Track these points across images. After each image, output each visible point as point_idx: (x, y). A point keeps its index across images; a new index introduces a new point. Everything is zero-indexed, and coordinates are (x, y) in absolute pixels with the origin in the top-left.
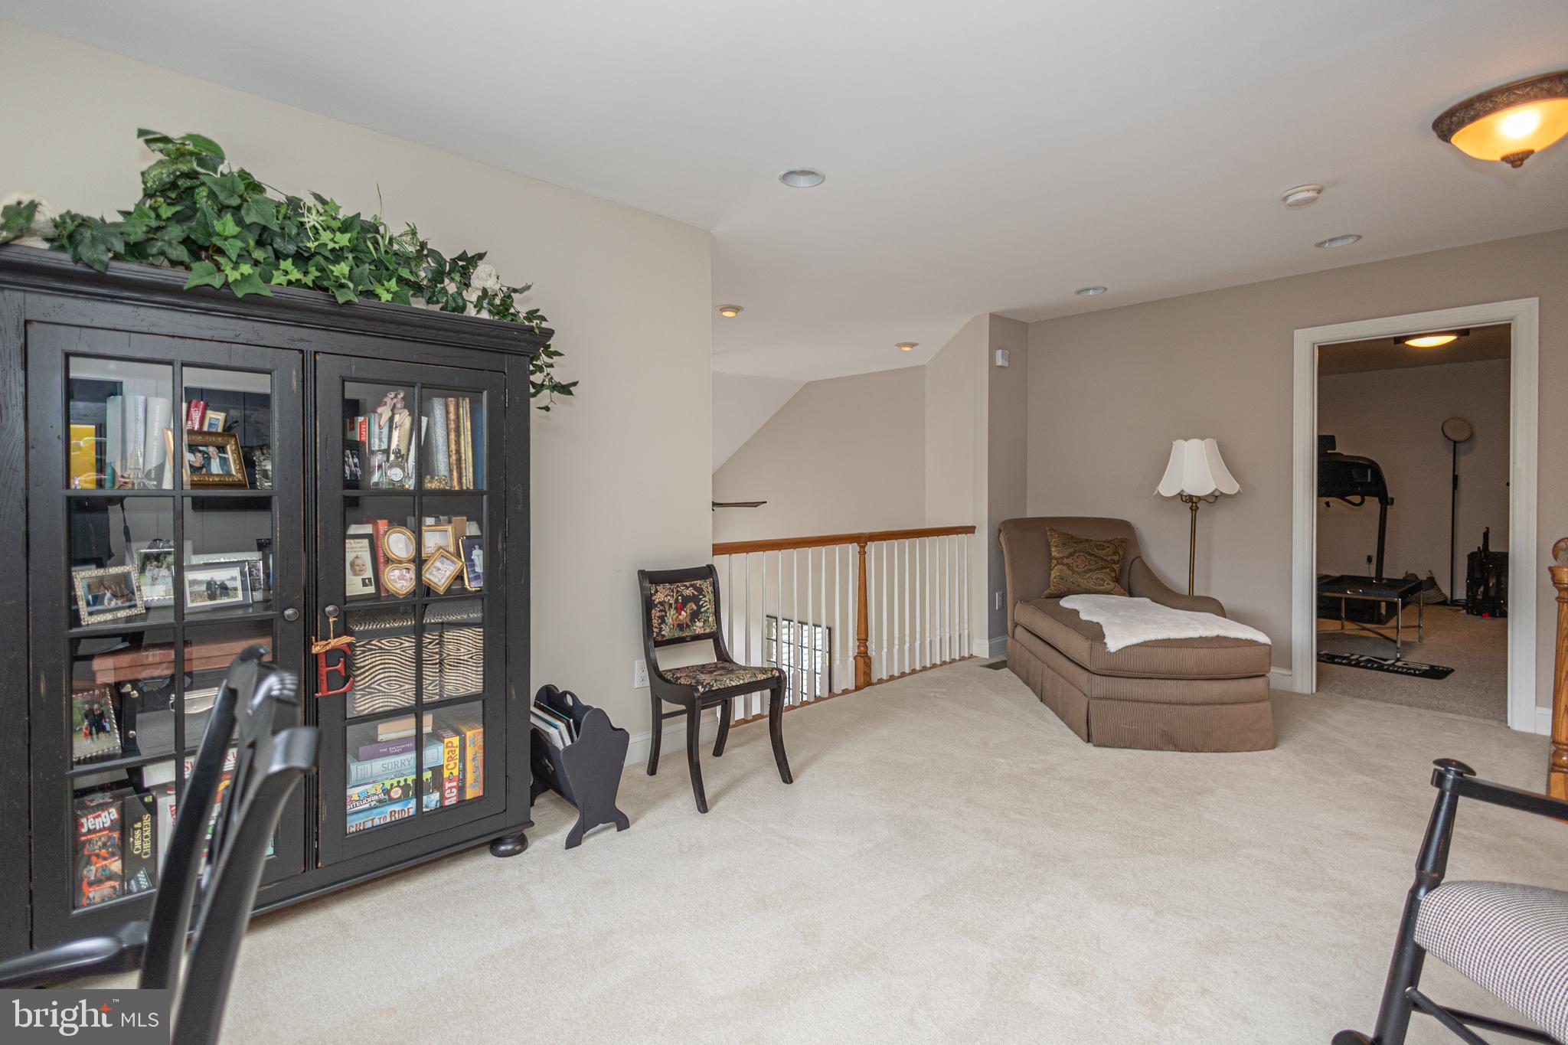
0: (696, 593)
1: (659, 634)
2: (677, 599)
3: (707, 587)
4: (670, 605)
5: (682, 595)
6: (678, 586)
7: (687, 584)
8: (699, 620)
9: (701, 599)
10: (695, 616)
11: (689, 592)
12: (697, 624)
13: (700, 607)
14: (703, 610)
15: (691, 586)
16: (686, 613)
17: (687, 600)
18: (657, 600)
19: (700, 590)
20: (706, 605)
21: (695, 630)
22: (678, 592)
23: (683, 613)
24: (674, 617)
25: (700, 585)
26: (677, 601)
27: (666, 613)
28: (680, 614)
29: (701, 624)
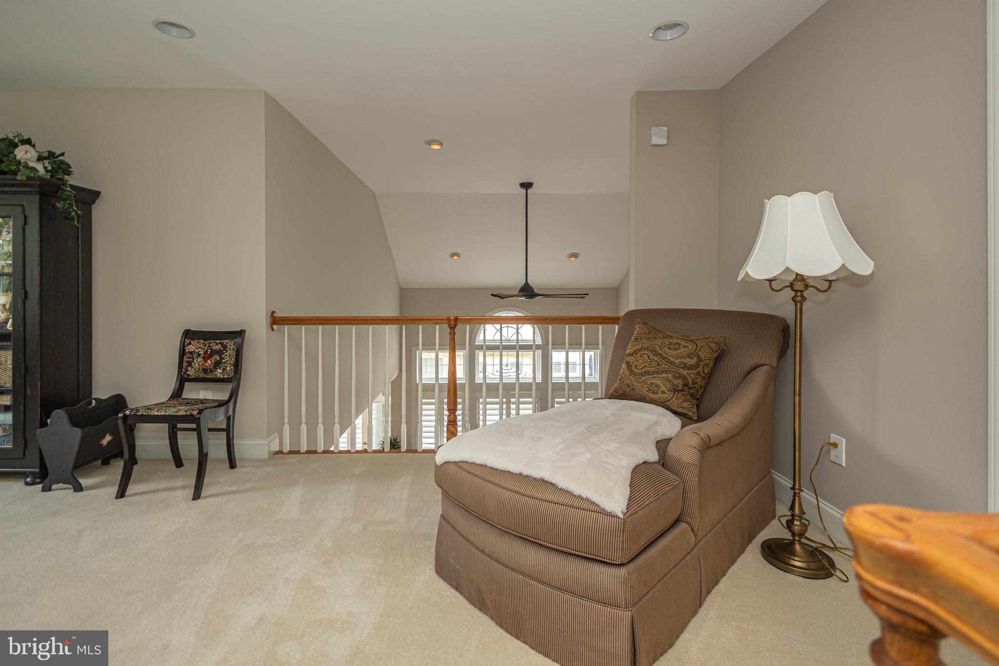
0: (222, 349)
1: (185, 373)
2: (207, 351)
3: (231, 346)
4: (199, 355)
5: (211, 349)
7: (218, 342)
8: (219, 368)
9: (223, 354)
10: (217, 364)
11: (217, 347)
12: (218, 370)
13: (222, 359)
14: (223, 361)
15: (220, 343)
16: (211, 361)
17: (214, 352)
18: (187, 350)
19: (225, 347)
20: (227, 358)
21: (216, 375)
22: (210, 346)
23: (209, 361)
24: (201, 363)
25: (227, 343)
26: (206, 353)
27: (193, 360)
28: (206, 362)
29: (221, 371)
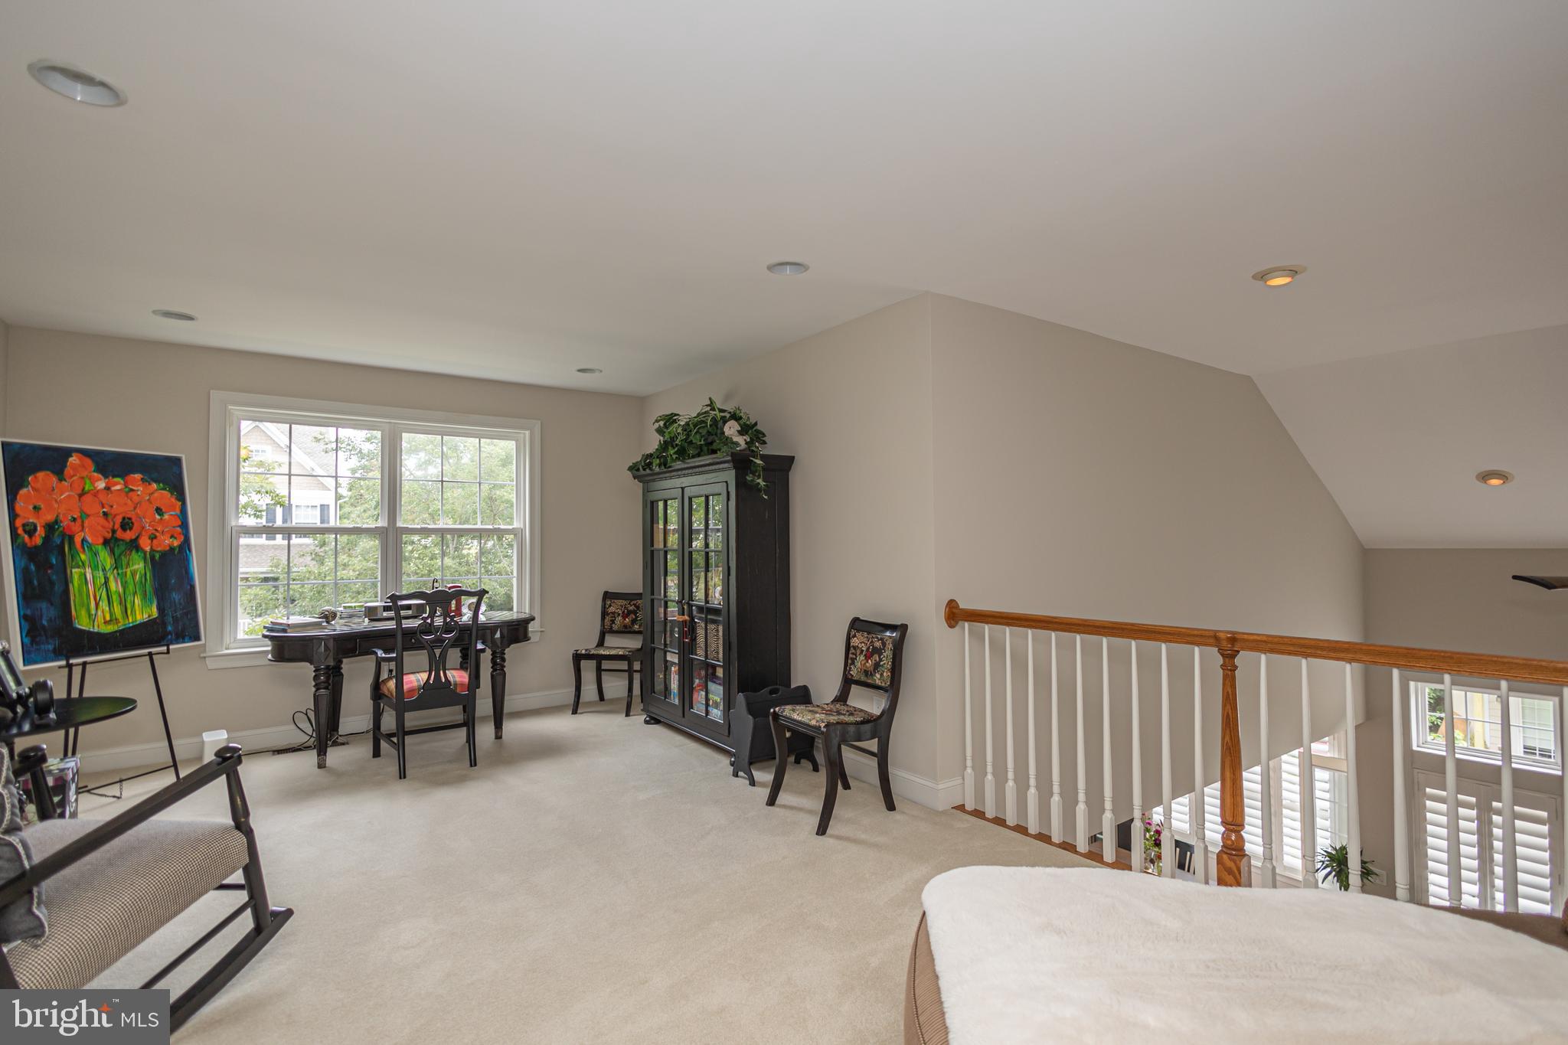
0: (882, 647)
1: (849, 671)
2: (869, 648)
3: (889, 644)
5: (873, 646)
6: (873, 637)
7: (880, 636)
9: (882, 654)
11: (877, 644)
12: (877, 675)
13: (881, 660)
14: (882, 663)
15: (881, 639)
18: (852, 644)
19: (884, 645)
20: (884, 660)
21: (875, 680)
23: (870, 661)
24: (863, 663)
25: (886, 641)
27: (857, 657)
28: (867, 662)
29: (879, 677)
